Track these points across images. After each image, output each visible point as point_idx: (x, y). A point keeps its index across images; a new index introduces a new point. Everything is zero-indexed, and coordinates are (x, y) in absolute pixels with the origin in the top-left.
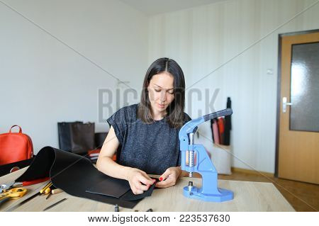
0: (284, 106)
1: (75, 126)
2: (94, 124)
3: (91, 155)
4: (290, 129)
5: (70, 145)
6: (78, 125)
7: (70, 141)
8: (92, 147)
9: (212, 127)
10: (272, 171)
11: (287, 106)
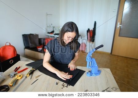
0: (118, 26)
1: (30, 36)
2: (38, 35)
3: (38, 49)
4: (119, 36)
5: (29, 44)
6: (31, 36)
7: (28, 42)
8: (38, 45)
9: (87, 33)
10: (110, 52)
11: (119, 26)
